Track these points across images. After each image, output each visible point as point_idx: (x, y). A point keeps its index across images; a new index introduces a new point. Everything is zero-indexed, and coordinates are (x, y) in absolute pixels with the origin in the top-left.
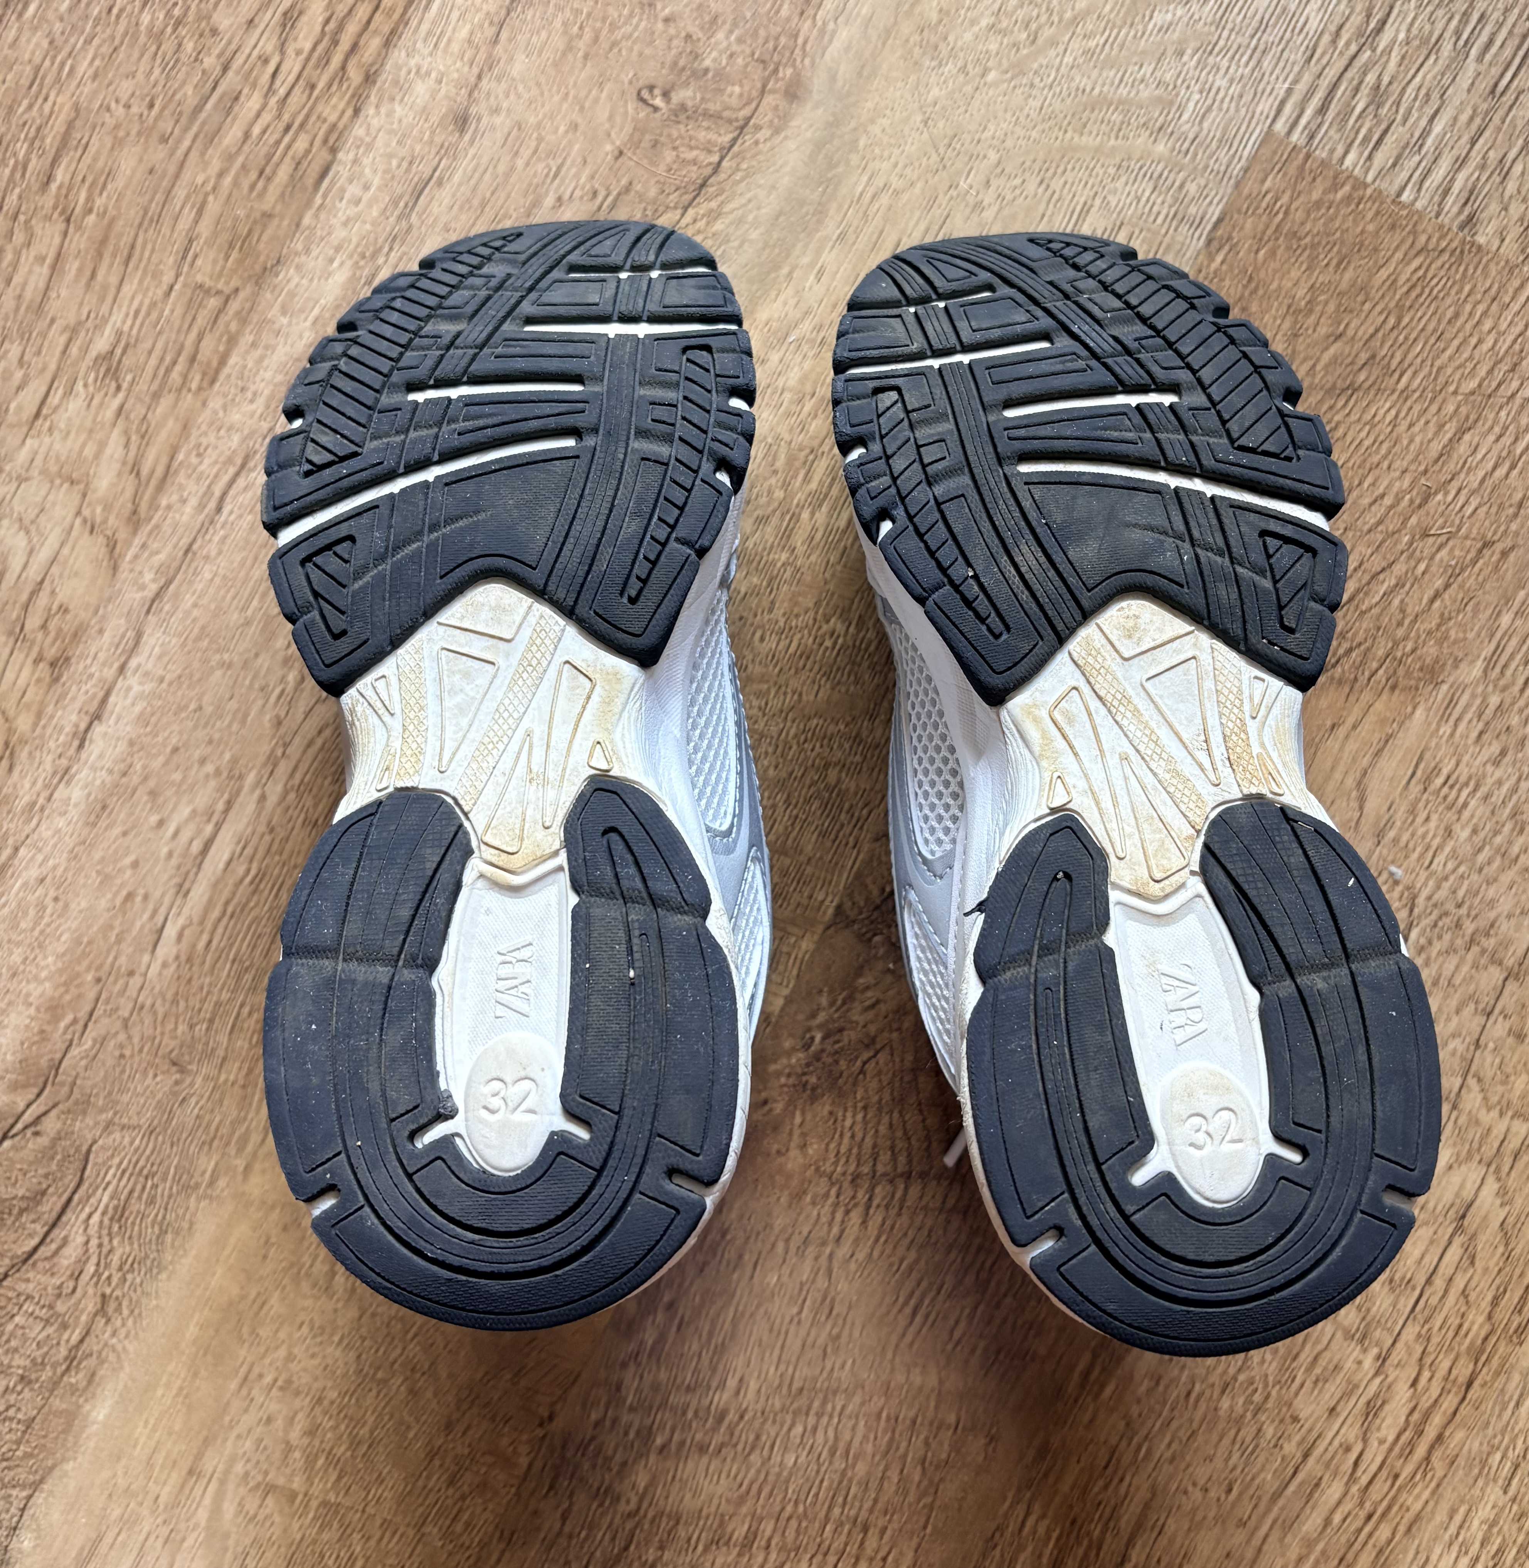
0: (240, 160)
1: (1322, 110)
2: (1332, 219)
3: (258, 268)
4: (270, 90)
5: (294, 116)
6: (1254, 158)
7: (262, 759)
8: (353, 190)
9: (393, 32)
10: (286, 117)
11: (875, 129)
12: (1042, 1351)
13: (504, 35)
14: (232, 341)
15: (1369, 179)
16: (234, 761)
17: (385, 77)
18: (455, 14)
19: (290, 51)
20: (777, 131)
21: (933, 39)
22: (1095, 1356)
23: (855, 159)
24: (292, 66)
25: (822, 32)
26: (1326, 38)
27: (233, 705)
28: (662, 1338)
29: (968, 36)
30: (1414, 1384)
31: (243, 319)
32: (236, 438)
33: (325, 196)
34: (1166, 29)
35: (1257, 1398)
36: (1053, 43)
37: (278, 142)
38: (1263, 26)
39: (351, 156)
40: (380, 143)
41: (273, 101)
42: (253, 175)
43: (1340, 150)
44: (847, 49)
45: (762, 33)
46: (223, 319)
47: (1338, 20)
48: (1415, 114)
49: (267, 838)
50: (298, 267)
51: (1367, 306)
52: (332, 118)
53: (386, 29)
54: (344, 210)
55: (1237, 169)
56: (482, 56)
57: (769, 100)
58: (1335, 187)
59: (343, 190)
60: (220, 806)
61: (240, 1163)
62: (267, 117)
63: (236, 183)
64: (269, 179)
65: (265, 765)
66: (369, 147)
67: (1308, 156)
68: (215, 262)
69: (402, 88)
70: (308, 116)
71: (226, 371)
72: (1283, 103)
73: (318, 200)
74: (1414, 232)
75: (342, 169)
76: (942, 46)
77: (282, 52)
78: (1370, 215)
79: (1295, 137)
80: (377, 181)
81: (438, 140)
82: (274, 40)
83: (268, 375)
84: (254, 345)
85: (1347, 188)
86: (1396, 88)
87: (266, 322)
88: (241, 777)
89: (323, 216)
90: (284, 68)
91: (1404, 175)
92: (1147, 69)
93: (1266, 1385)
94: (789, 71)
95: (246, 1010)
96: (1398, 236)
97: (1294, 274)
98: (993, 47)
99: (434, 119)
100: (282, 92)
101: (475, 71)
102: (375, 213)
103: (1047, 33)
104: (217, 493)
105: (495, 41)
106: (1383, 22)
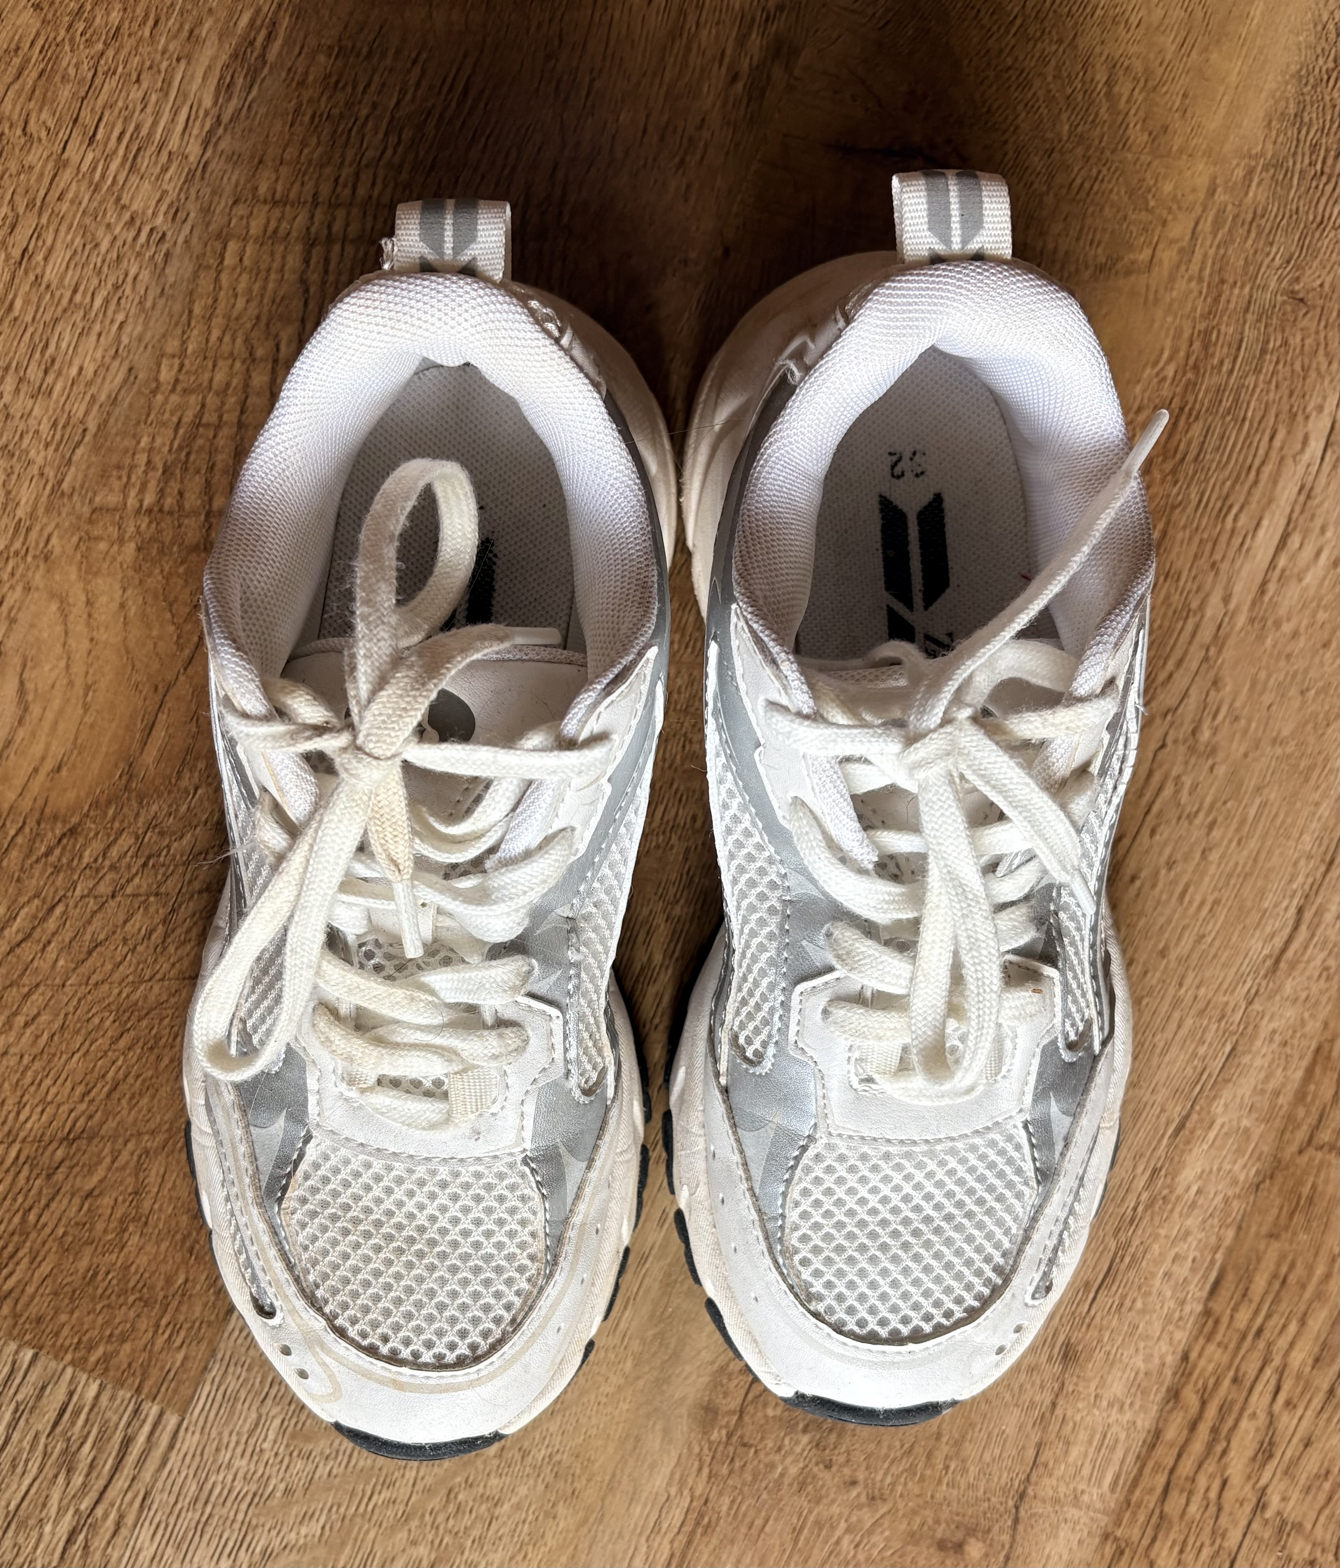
0: (1308, 1294)
1: (127, 1442)
2: (107, 1323)
3: (1279, 1178)
4: (1281, 1372)
5: (1253, 1347)
6: (198, 1383)
7: (1231, 642)
8: (1182, 1271)
9: (1152, 1447)
10: (1261, 1345)
11: (616, 1380)
12: (322, 58)
13: (1031, 1452)
14: (1301, 1096)
15: (69, 1371)
16: (1261, 638)
17: (1157, 1396)
18: (1086, 1471)
19: (1262, 1417)
20: (722, 1370)
21: (560, 1485)
22: (263, 55)
23: (636, 1346)
24: (1259, 1401)
25: (682, 1483)
26: (130, 1520)
27: (1267, 699)
28: (742, 41)
29: (523, 1490)
31: (1290, 1119)
32: (1288, 989)
33: (1213, 1262)
34: (306, 1517)
35: (81, 26)
36: (429, 1491)
37: (1268, 1316)
38: (201, 1527)
39: (1187, 1308)
40: (1157, 1326)
41: (1277, 1361)
42: (1292, 1278)
43: (104, 1399)
44: (652, 1467)
45: (748, 1477)
46: (1312, 1120)
47: (119, 1540)
48: (26, 1444)
49: (1217, 556)
50: (1235, 1182)
51: (60, 1231)
52: (1211, 1348)
53: (1160, 1450)
54: (1190, 1248)
55: (216, 1370)
56: (1054, 1428)
57: (734, 1403)
58: (106, 1359)
59: (1193, 1270)
60: (1272, 587)
61: (1221, 197)
62: (1282, 1343)
63: (1310, 1268)
64: (1275, 1276)
65: (1227, 636)
66: (1168, 1320)
67: (138, 1390)
68: (1326, 1182)
69: (1138, 1387)
70: (1238, 1348)
71: (1305, 1063)
72: (171, 1447)
73: (1219, 1257)
74: (16, 1316)
75: (1197, 1292)
76: (550, 1478)
77: (1271, 1414)
78: (65, 1332)
79: (155, 1409)
80: (1157, 1282)
81: (1093, 1333)
82: (1281, 1427)
83: (1258, 1062)
84: (1277, 1093)
85: (93, 1359)
86: (49, 1471)
87: (1267, 1120)
88: (1252, 621)
89: (1213, 1240)
90: (1268, 1397)
91: (32, 1377)
92: (323, 1471)
93: (72, 40)
94: (715, 1436)
95: (1226, 367)
96: (33, 1310)
97: (143, 1260)
98: (494, 1481)
99: (1099, 1356)
100: (1268, 1372)
101: (1059, 1411)
102: (1156, 1247)
103: (435, 1502)
104: (1303, 928)
105: (1039, 1446)
106: (70, 1541)
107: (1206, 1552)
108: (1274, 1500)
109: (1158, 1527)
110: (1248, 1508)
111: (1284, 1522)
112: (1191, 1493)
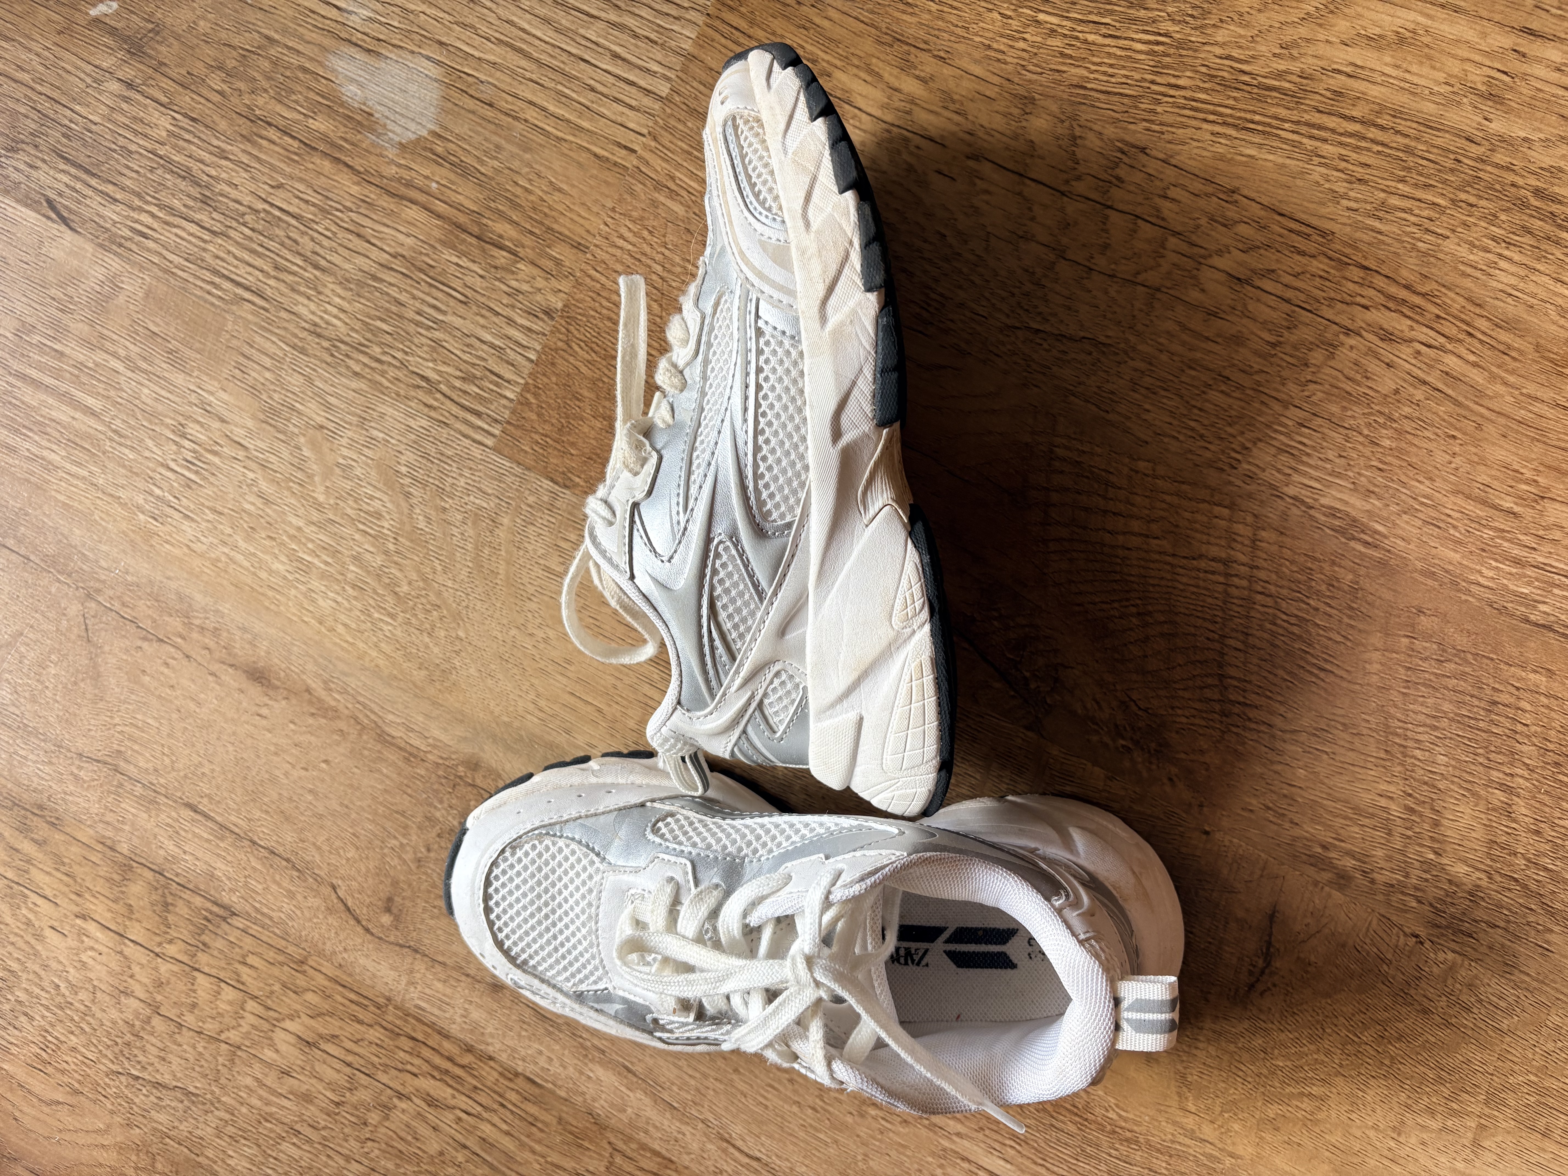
0: (523, 1138)
1: (478, 414)
2: (549, 405)
3: (595, 1128)
4: (478, 1117)
5: (495, 1101)
6: (510, 458)
7: (931, 1134)
8: (542, 1062)
9: (440, 1033)
10: (496, 1106)
11: (497, 711)
12: (1350, 577)
13: (440, 959)
14: (644, 1147)
15: (522, 381)
16: (933, 1154)
17: (469, 1038)
18: (427, 991)
19: (452, 1102)
20: (499, 776)
21: (438, 673)
22: (1353, 538)
23: (516, 724)
24: (462, 1101)
25: (435, 747)
26: (433, 414)
27: (893, 1153)
28: (1351, 854)
29: (436, 650)
30: (1366, 308)
31: (629, 1139)
32: (709, 1146)
33: (547, 1081)
34: (428, 520)
35: (1381, 420)
36: (439, 594)
37: (512, 1112)
38: (426, 456)
39: (520, 1063)
40: (510, 1043)
41: (485, 1115)
42: (534, 1129)
43: (504, 402)
44: (445, 730)
45: (436, 787)
46: (629, 1153)
47: (421, 407)
48: (480, 353)
49: (987, 1132)
50: (594, 1100)
51: (605, 379)
52: (496, 1075)
53: (437, 1037)
54: (555, 1068)
55: (518, 470)
56: (454, 974)
57: (479, 782)
58: (528, 404)
59: (543, 1069)
60: (966, 1165)
61: (1228, 1161)
62: (496, 1120)
63: (539, 1142)
64: (536, 1119)
65: (935, 1133)
66: (514, 1050)
67: (508, 423)
68: (590, 1157)
69: (475, 1028)
70: (495, 1092)
71: (664, 1152)
72: (474, 441)
73: (550, 1086)
74: (556, 350)
75: (529, 1069)
76: (443, 667)
77: (454, 1108)
78: (545, 380)
79: (497, 432)
80: (537, 1046)
81: (509, 1004)
82: (446, 1113)
83: (666, 1122)
84: (646, 1132)
85: (528, 396)
86: (464, 366)
87: (631, 1124)
88: (944, 1150)
89: (560, 1083)
90: (464, 1107)
91: (519, 358)
92: (455, 531)
93: (1371, 414)
94: (461, 768)
95: (1113, 1152)
96: (559, 361)
97: (586, 429)
98: (443, 633)
99: (495, 1006)
100: (479, 1109)
101: (463, 978)
102: (557, 1047)
103: (432, 597)
104: (747, 1160)
105: (444, 964)
106: (423, 377)
107: (376, 1060)
108: (403, 1105)
109: (392, 1031)
110: (399, 1088)
111: (390, 1109)
112: (411, 1054)
